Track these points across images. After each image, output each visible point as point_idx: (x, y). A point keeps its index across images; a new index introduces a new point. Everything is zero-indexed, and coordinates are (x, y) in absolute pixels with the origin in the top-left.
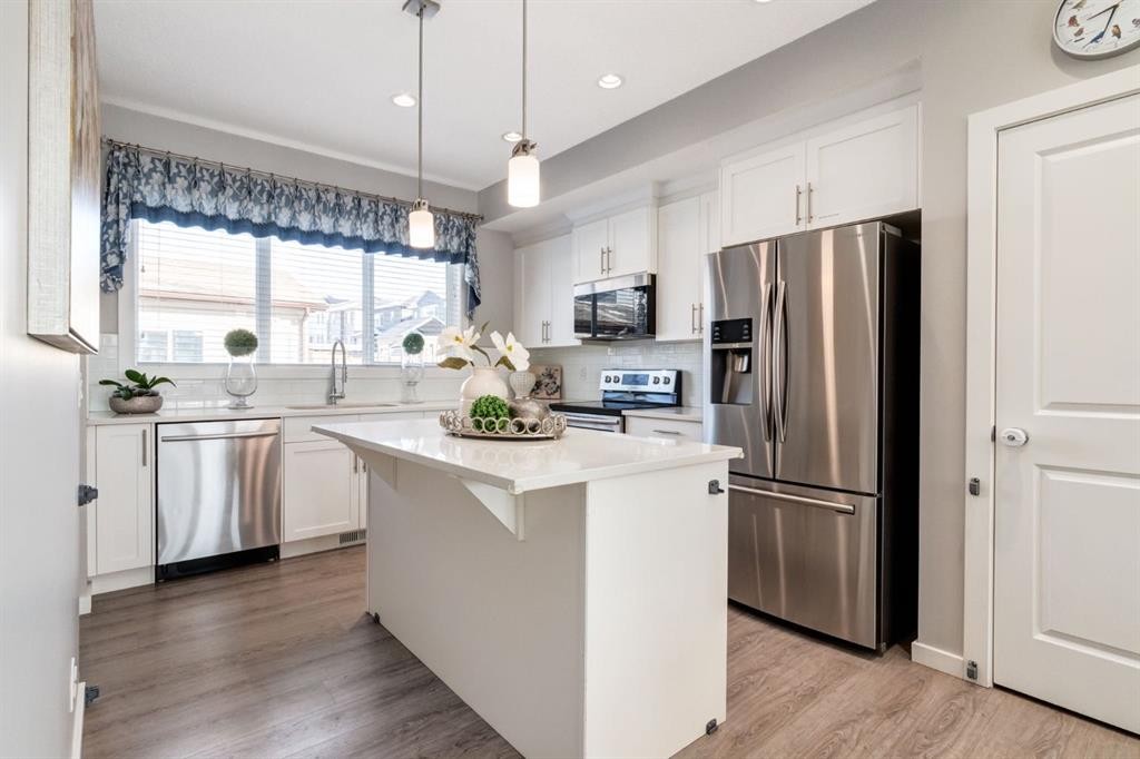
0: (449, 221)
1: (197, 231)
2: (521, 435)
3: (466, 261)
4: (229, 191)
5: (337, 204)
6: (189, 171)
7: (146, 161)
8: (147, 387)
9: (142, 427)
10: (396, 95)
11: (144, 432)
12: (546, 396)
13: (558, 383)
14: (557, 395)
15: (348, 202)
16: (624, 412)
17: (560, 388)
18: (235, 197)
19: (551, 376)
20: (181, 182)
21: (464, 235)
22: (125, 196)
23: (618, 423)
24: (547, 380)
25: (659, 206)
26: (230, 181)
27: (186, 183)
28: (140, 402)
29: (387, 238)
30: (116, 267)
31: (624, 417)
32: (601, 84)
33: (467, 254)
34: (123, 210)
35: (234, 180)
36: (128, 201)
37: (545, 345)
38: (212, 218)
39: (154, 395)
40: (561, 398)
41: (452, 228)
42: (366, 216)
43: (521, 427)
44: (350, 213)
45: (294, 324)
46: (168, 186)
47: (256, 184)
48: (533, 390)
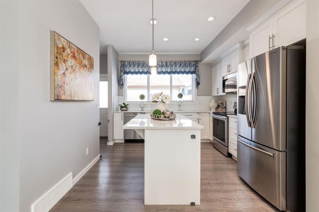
0: (190, 63)
1: (135, 75)
2: (165, 119)
3: (195, 73)
4: (140, 66)
5: (162, 65)
6: (134, 64)
7: (126, 63)
8: (126, 106)
9: (121, 113)
10: (163, 39)
11: (122, 114)
12: (221, 110)
13: (225, 106)
14: (224, 109)
15: (164, 64)
16: (228, 115)
17: (225, 108)
18: (142, 67)
19: (222, 104)
20: (132, 66)
21: (194, 66)
22: (123, 71)
23: (226, 118)
24: (221, 105)
25: (243, 49)
26: (140, 64)
27: (133, 66)
28: (124, 109)
29: (174, 71)
30: (122, 84)
31: (228, 117)
32: (208, 20)
33: (195, 71)
34: (123, 73)
35: (141, 64)
36: (123, 72)
37: (218, 95)
38: (141, 72)
39: (127, 107)
40: (226, 110)
41: (191, 65)
42: (169, 66)
43: (165, 117)
44: (165, 66)
45: (178, 91)
46: (130, 67)
47: (145, 64)
48: (217, 108)
